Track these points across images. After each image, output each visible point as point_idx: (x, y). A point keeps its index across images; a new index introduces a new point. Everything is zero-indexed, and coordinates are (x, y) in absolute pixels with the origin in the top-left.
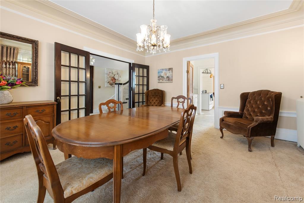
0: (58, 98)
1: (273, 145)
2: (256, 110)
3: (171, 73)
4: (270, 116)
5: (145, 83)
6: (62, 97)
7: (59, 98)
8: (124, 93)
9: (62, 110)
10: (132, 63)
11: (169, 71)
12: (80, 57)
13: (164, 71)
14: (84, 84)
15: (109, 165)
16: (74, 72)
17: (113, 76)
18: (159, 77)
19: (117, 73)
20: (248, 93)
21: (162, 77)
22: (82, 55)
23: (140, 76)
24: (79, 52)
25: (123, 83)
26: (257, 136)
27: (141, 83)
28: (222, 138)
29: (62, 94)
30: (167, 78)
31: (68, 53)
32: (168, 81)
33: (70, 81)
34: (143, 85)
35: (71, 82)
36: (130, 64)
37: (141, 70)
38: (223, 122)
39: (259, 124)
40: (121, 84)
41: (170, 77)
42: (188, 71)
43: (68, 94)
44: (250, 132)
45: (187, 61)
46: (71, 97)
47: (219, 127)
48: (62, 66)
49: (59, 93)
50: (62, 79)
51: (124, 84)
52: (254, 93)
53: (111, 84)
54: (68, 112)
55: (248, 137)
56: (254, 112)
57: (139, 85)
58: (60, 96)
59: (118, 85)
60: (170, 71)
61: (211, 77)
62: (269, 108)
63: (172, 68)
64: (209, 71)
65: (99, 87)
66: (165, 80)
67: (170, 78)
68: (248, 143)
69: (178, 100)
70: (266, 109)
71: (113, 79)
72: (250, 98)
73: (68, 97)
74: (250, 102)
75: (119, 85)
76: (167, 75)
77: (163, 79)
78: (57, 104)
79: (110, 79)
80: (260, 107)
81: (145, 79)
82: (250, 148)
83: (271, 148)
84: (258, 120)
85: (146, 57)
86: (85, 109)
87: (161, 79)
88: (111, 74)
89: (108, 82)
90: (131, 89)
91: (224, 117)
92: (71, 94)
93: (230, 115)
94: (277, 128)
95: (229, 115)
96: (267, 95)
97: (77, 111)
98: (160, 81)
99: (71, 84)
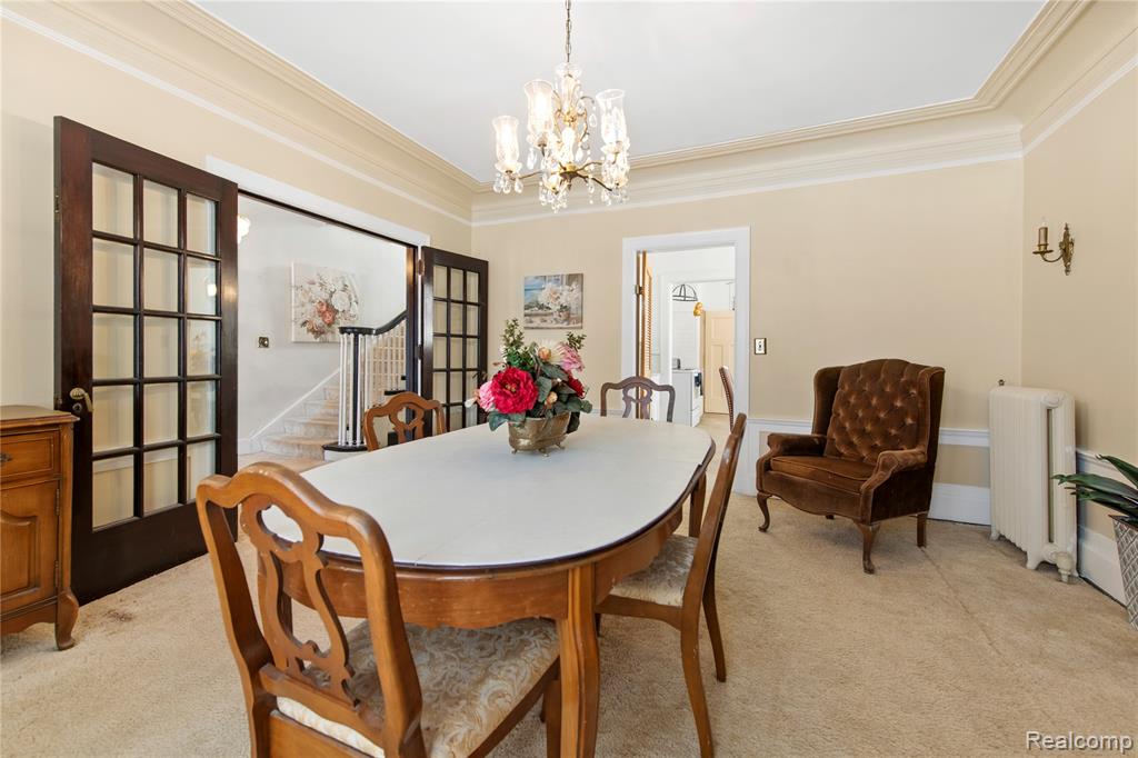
0: (76, 392)
1: (921, 542)
2: (869, 428)
3: (576, 294)
4: (914, 447)
5: (473, 329)
6: (95, 389)
7: (81, 391)
8: (381, 368)
9: (96, 449)
10: (423, 248)
11: (569, 284)
12: (191, 202)
13: (549, 285)
14: (210, 327)
15: (531, 639)
16: (159, 269)
17: (327, 297)
18: (527, 307)
19: (341, 287)
20: (837, 371)
21: (541, 307)
22: (202, 194)
23: (453, 301)
24: (185, 180)
25: (375, 326)
26: (887, 517)
27: (456, 328)
28: (764, 529)
29: (96, 376)
30: (560, 311)
31: (131, 177)
32: (565, 325)
33: (138, 313)
34: (465, 336)
35: (146, 318)
36: (412, 248)
37: (457, 275)
38: (772, 472)
39: (894, 475)
40: (368, 331)
41: (573, 307)
42: (640, 288)
43: (129, 374)
44: (870, 506)
45: (638, 252)
46: (146, 386)
47: (755, 492)
48: (95, 240)
49: (80, 369)
50: (96, 301)
51: (380, 331)
52: (856, 370)
53: (318, 332)
54: (129, 461)
55: (863, 522)
56: (862, 433)
57: (448, 335)
58: (87, 382)
59: (352, 335)
60: (574, 286)
61: (695, 314)
62: (909, 421)
63: (582, 275)
64: (689, 293)
65: (263, 342)
66: (552, 318)
67: (572, 311)
68: (862, 544)
69: (625, 393)
70: (902, 425)
71: (324, 308)
72: (847, 388)
73: (131, 387)
74: (845, 403)
75: (360, 336)
76: (562, 301)
77: (546, 315)
78: (76, 423)
79: (310, 309)
80: (882, 415)
81: (473, 313)
82: (869, 560)
83: (918, 551)
84: (893, 463)
85: (474, 225)
86: (214, 442)
87: (537, 315)
88: (316, 288)
89: (304, 324)
90: (416, 352)
91: (769, 455)
92: (147, 374)
93: (789, 446)
94: (934, 485)
95: (787, 447)
96: (902, 375)
97: (175, 451)
98: (531, 322)
99: (146, 329)
